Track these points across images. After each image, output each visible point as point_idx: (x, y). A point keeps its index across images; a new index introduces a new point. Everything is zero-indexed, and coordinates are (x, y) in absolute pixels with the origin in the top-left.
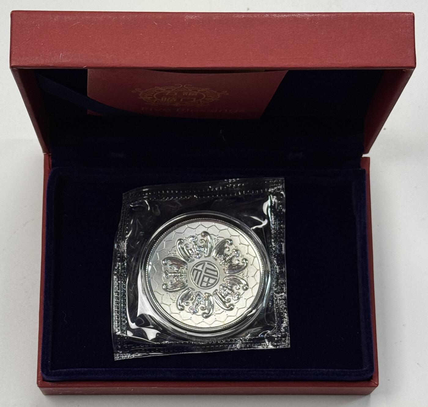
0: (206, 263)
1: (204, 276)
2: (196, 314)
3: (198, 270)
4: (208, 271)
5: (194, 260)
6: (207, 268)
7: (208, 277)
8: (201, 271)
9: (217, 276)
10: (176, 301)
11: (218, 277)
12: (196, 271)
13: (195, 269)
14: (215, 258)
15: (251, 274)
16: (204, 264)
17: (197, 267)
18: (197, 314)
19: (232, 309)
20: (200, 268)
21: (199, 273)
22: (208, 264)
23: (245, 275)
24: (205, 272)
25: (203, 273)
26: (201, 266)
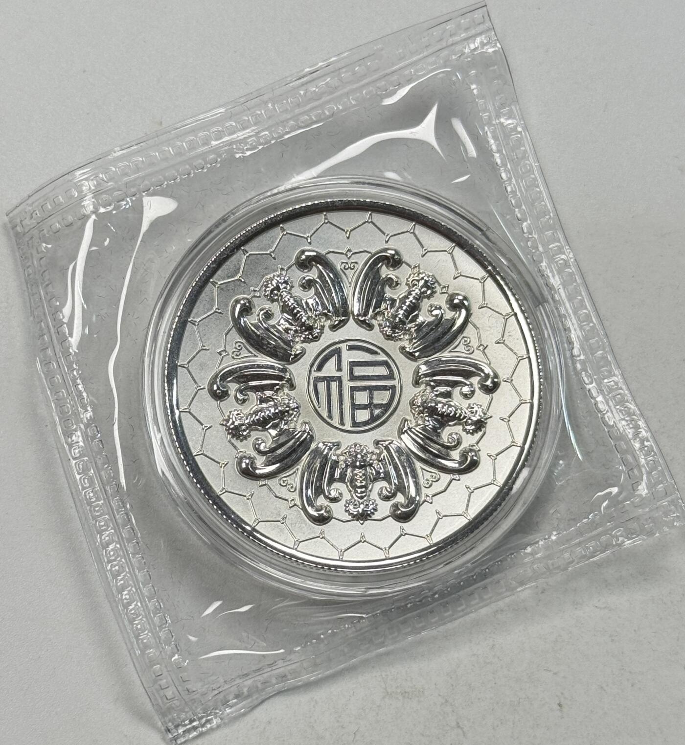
0: (343, 346)
1: (353, 389)
2: (374, 517)
3: (329, 380)
4: (359, 371)
5: (303, 353)
6: (353, 364)
7: (364, 389)
8: (339, 379)
9: (391, 377)
10: (298, 502)
11: (394, 379)
12: (322, 386)
13: (318, 380)
14: (364, 322)
15: (490, 336)
16: (338, 352)
17: (320, 368)
18: (376, 516)
19: (474, 465)
20: (330, 369)
21: (334, 385)
22: (351, 348)
23: (475, 343)
24: (353, 378)
25: (347, 384)
26: (333, 361)
